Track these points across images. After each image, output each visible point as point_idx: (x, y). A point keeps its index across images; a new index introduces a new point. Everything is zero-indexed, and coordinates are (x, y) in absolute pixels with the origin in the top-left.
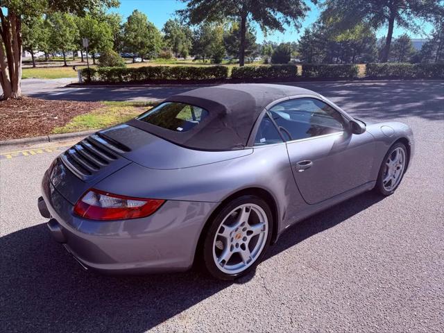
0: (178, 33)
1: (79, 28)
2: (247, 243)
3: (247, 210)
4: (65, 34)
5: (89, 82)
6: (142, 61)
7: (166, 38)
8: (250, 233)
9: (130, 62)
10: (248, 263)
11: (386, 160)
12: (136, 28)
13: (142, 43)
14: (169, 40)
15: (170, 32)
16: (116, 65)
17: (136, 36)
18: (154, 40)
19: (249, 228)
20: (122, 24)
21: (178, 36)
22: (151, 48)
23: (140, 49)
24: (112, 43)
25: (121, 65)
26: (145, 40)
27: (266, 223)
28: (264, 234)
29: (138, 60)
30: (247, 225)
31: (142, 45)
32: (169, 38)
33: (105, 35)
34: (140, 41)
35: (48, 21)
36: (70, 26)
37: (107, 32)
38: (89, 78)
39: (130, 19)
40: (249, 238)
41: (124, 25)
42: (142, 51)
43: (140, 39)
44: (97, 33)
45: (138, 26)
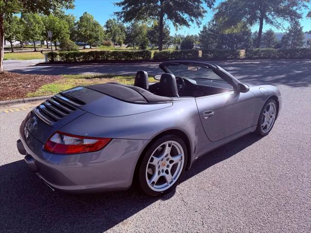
0: (116, 29)
1: (45, 25)
2: (169, 169)
3: (169, 146)
4: (35, 29)
5: (52, 62)
6: (90, 48)
7: (107, 31)
8: (171, 162)
9: (82, 48)
10: (170, 183)
11: (263, 111)
13: (90, 35)
14: (109, 33)
15: (110, 28)
16: (72, 50)
17: (86, 30)
18: (99, 33)
19: (171, 158)
20: (75, 22)
21: (116, 30)
22: (97, 39)
23: (89, 39)
24: (69, 35)
25: (76, 50)
26: (92, 33)
27: (183, 155)
28: (181, 162)
29: (87, 47)
30: (169, 156)
31: (90, 36)
32: (109, 32)
33: (63, 30)
34: (88, 34)
35: (23, 19)
36: (38, 23)
37: (65, 27)
38: (52, 59)
39: (81, 18)
40: (171, 165)
41: (78, 22)
42: (90, 41)
43: (88, 32)
44: (58, 28)
45: (87, 24)
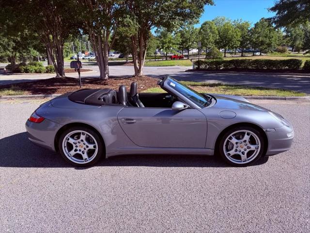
0: (298, 32)
1: (219, 34)
4: (209, 38)
5: (198, 69)
6: (260, 55)
7: (286, 36)
9: (250, 55)
12: (260, 31)
13: (262, 41)
14: (289, 38)
15: (290, 32)
17: (258, 37)
20: (249, 29)
21: (298, 35)
22: (269, 45)
23: (260, 46)
24: (239, 43)
25: (220, 58)
26: (265, 39)
29: (258, 54)
31: (262, 43)
32: (289, 36)
33: (235, 38)
34: (260, 40)
35: (202, 30)
36: (213, 33)
37: (237, 35)
38: (199, 66)
39: (256, 25)
41: (251, 29)
42: (261, 47)
43: (261, 39)
44: (230, 37)
45: (261, 30)
